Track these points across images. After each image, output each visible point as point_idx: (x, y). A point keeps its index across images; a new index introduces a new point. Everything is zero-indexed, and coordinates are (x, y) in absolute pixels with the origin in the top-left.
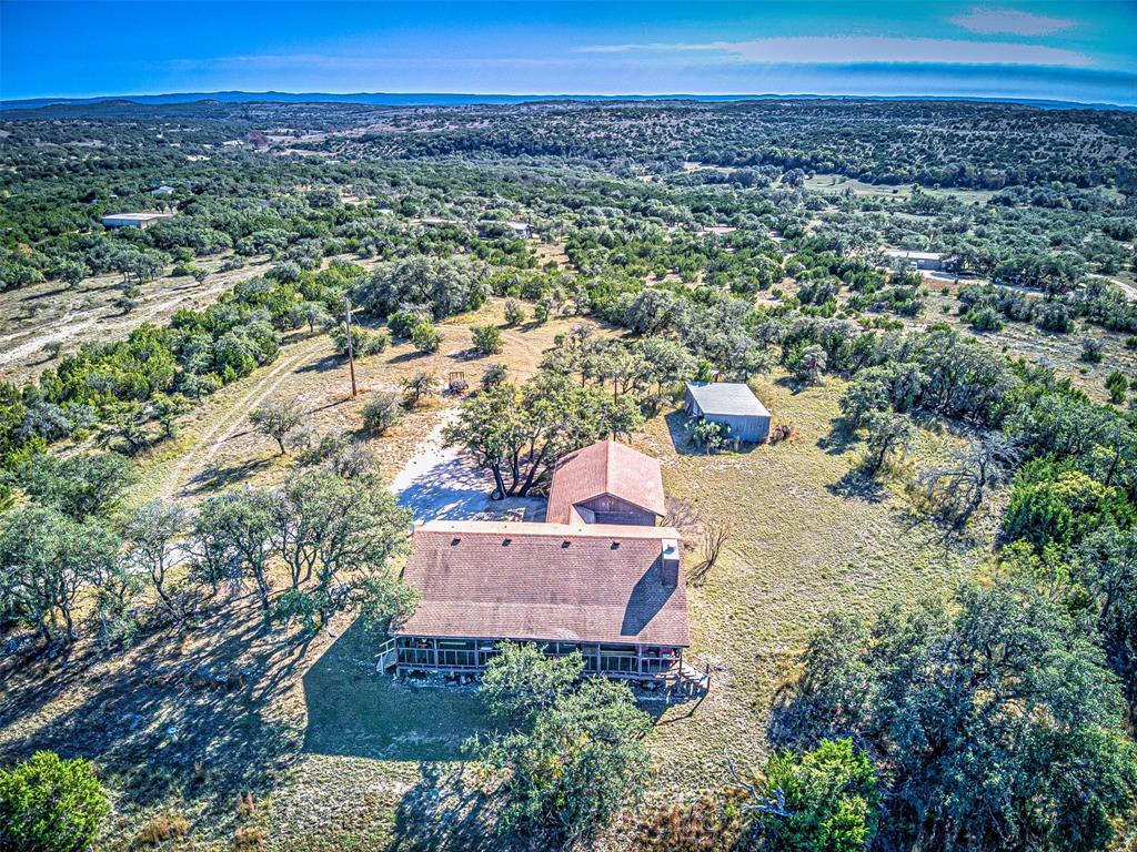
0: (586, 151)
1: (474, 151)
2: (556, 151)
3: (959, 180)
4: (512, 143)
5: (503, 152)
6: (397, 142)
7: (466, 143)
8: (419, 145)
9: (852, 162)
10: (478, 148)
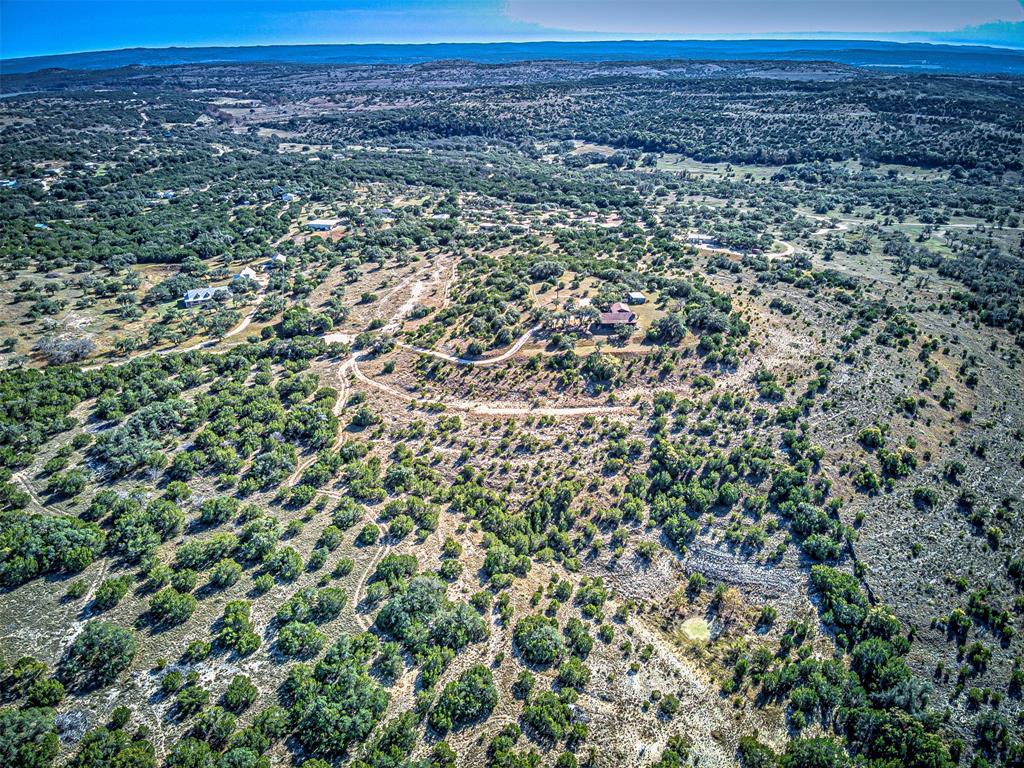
0: (499, 130)
1: (414, 132)
2: (476, 131)
3: (756, 160)
4: (442, 124)
5: (436, 132)
7: (407, 125)
8: (371, 127)
9: (689, 145)
10: (417, 129)
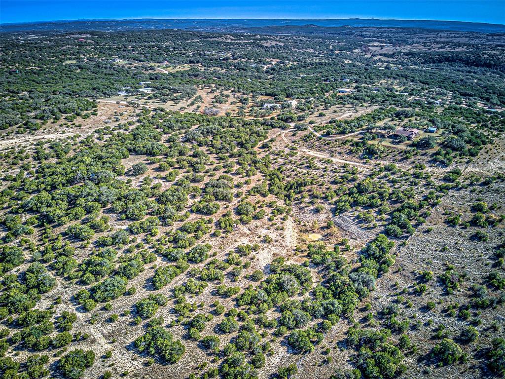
1: (453, 63)
2: (489, 66)
4: (471, 60)
5: (465, 64)
6: (421, 56)
7: (450, 59)
8: (430, 58)
10: (455, 61)
